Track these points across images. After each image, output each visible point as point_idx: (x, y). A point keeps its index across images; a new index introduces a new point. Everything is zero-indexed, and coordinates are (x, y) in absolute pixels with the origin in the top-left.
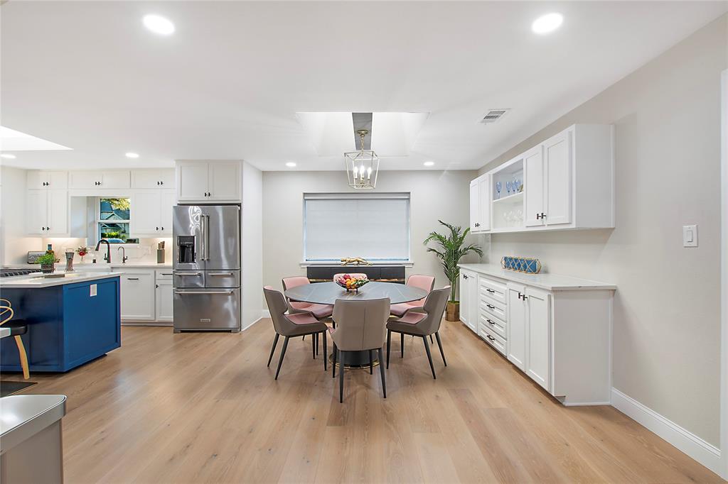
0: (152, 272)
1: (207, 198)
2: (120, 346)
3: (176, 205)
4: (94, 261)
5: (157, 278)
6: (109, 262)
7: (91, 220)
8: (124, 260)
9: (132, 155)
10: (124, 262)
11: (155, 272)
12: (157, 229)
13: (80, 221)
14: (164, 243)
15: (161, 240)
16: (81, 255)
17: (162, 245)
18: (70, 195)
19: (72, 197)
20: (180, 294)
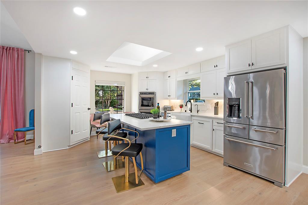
0: (211, 120)
1: (250, 68)
2: (189, 170)
3: (226, 76)
4: (186, 111)
5: (213, 125)
6: (191, 112)
7: (185, 92)
8: (198, 111)
9: (199, 49)
10: (198, 113)
11: (213, 121)
12: (214, 94)
13: (181, 92)
14: (218, 102)
15: (216, 101)
16: (181, 108)
17: (217, 104)
18: (177, 80)
19: (178, 81)
20: (229, 140)
